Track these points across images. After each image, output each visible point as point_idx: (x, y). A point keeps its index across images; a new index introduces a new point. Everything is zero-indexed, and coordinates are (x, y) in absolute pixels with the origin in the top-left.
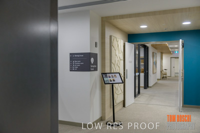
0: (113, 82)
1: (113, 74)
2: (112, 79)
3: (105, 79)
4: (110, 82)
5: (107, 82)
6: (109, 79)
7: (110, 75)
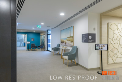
0: (101, 49)
1: (103, 45)
2: (101, 47)
3: (96, 47)
4: (99, 49)
5: (97, 49)
6: (99, 47)
7: (101, 45)
